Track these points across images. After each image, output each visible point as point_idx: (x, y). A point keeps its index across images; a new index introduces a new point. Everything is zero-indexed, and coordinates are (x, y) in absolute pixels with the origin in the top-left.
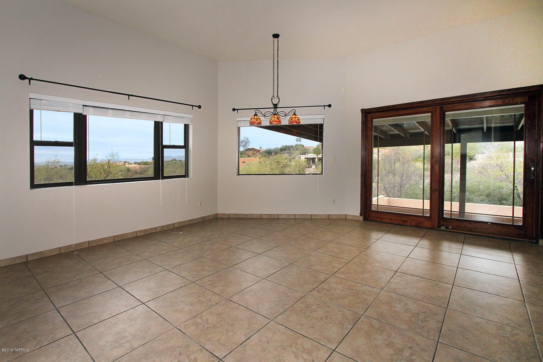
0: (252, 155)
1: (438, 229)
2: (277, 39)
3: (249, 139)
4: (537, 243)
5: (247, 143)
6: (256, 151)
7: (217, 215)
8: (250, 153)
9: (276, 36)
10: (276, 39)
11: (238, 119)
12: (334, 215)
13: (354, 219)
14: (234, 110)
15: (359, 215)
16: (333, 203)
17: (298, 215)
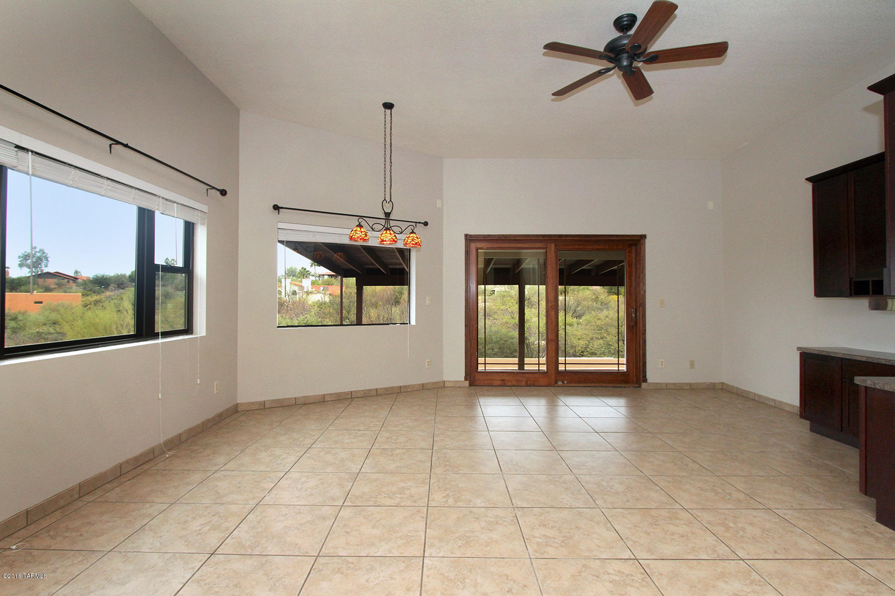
0: (56, 287)
1: (555, 385)
2: (390, 110)
3: (46, 251)
4: (640, 386)
5: (41, 260)
6: (66, 280)
7: (237, 406)
8: (51, 282)
9: (388, 106)
10: (388, 111)
11: (281, 225)
12: (430, 383)
13: (456, 386)
14: (276, 208)
15: (464, 380)
16: (428, 365)
17: (381, 389)
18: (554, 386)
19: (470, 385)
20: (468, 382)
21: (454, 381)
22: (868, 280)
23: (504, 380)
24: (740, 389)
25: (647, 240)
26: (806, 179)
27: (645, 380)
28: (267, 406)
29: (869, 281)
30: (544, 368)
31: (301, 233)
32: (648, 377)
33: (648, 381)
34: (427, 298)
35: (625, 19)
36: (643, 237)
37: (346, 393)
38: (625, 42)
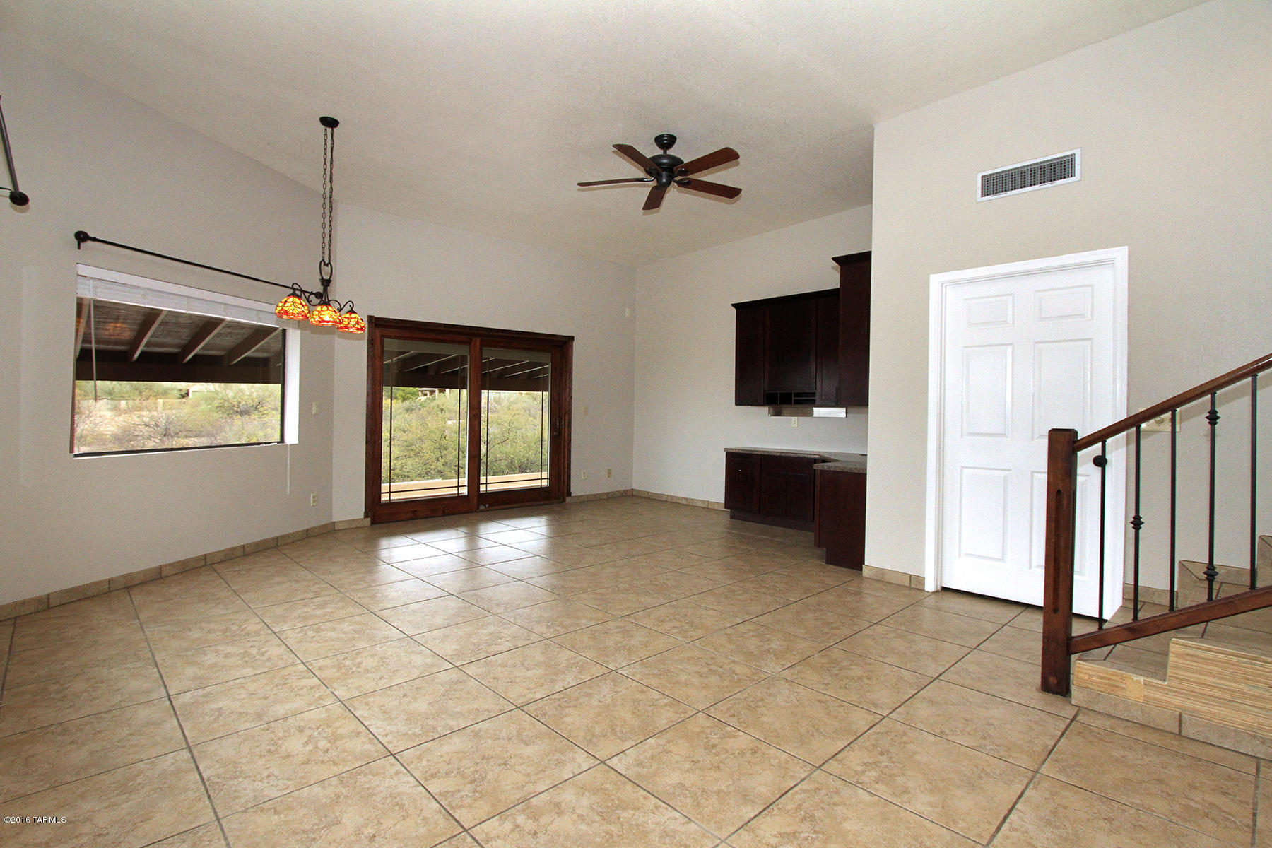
1: (478, 511)
2: (331, 128)
4: (564, 501)
9: (330, 123)
10: (329, 130)
11: (83, 270)
12: (315, 528)
13: (352, 528)
14: (82, 237)
15: (363, 517)
16: (314, 502)
17: (250, 545)
18: (476, 512)
19: (373, 523)
20: (369, 519)
21: (349, 521)
22: (776, 392)
23: (416, 511)
24: (652, 493)
25: (574, 343)
26: (732, 305)
27: (569, 494)
28: (53, 602)
29: (777, 394)
30: (464, 491)
31: (127, 289)
32: (572, 490)
33: (572, 495)
34: (314, 404)
35: (666, 138)
36: (572, 338)
37: (196, 559)
38: (665, 161)
